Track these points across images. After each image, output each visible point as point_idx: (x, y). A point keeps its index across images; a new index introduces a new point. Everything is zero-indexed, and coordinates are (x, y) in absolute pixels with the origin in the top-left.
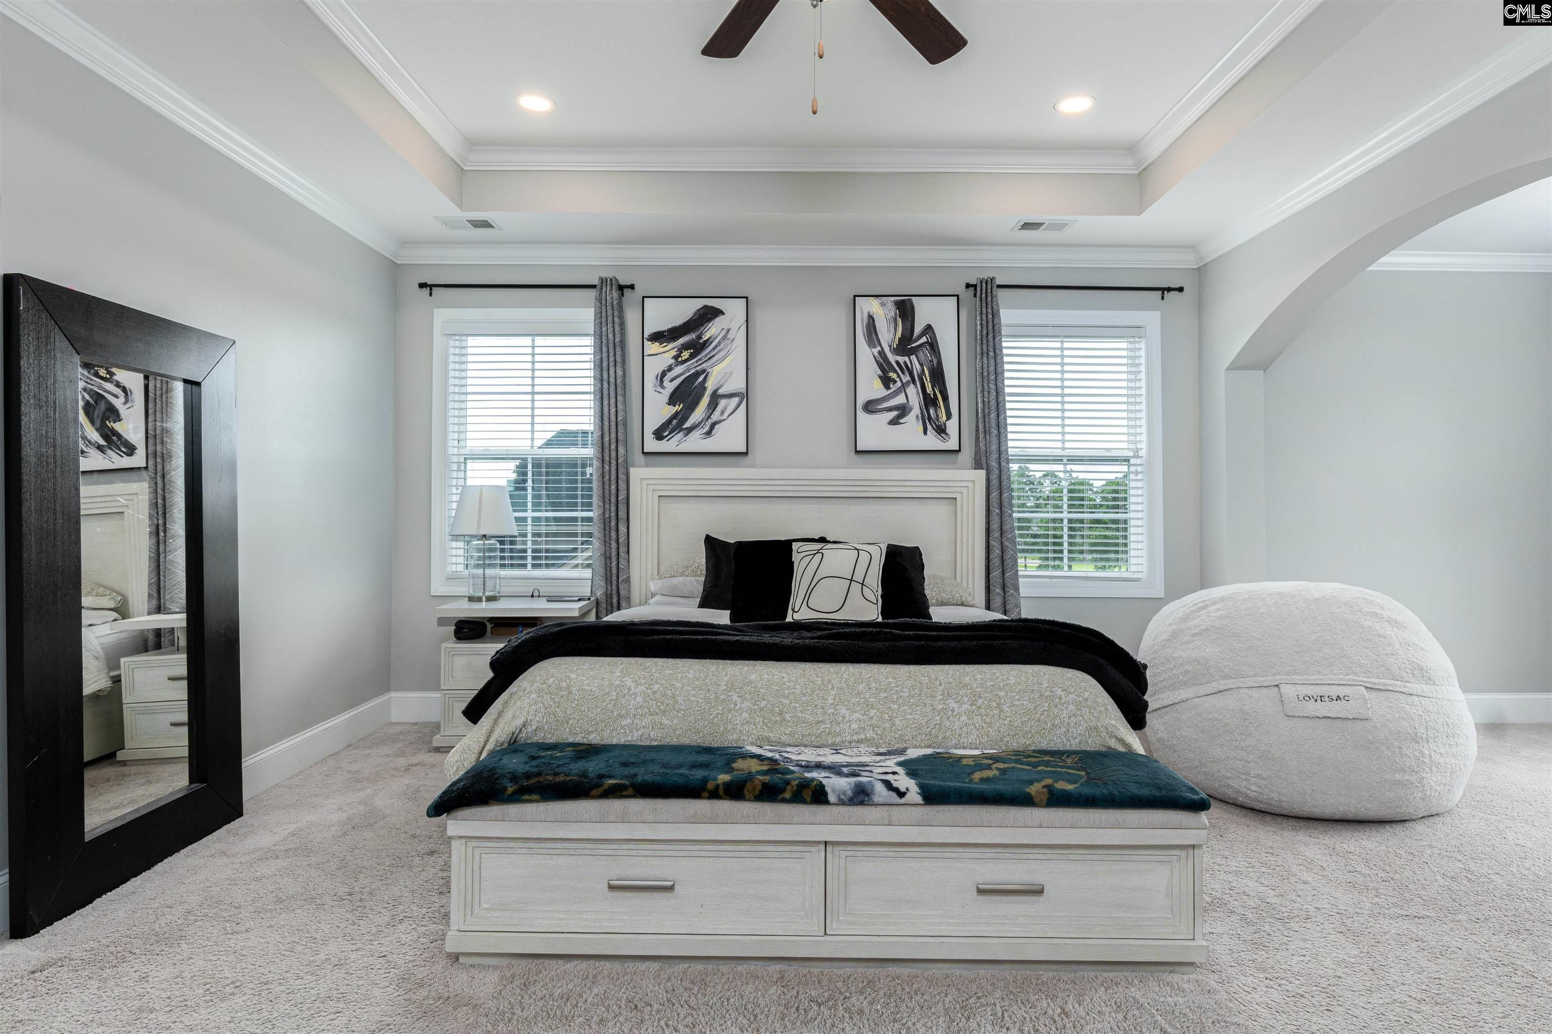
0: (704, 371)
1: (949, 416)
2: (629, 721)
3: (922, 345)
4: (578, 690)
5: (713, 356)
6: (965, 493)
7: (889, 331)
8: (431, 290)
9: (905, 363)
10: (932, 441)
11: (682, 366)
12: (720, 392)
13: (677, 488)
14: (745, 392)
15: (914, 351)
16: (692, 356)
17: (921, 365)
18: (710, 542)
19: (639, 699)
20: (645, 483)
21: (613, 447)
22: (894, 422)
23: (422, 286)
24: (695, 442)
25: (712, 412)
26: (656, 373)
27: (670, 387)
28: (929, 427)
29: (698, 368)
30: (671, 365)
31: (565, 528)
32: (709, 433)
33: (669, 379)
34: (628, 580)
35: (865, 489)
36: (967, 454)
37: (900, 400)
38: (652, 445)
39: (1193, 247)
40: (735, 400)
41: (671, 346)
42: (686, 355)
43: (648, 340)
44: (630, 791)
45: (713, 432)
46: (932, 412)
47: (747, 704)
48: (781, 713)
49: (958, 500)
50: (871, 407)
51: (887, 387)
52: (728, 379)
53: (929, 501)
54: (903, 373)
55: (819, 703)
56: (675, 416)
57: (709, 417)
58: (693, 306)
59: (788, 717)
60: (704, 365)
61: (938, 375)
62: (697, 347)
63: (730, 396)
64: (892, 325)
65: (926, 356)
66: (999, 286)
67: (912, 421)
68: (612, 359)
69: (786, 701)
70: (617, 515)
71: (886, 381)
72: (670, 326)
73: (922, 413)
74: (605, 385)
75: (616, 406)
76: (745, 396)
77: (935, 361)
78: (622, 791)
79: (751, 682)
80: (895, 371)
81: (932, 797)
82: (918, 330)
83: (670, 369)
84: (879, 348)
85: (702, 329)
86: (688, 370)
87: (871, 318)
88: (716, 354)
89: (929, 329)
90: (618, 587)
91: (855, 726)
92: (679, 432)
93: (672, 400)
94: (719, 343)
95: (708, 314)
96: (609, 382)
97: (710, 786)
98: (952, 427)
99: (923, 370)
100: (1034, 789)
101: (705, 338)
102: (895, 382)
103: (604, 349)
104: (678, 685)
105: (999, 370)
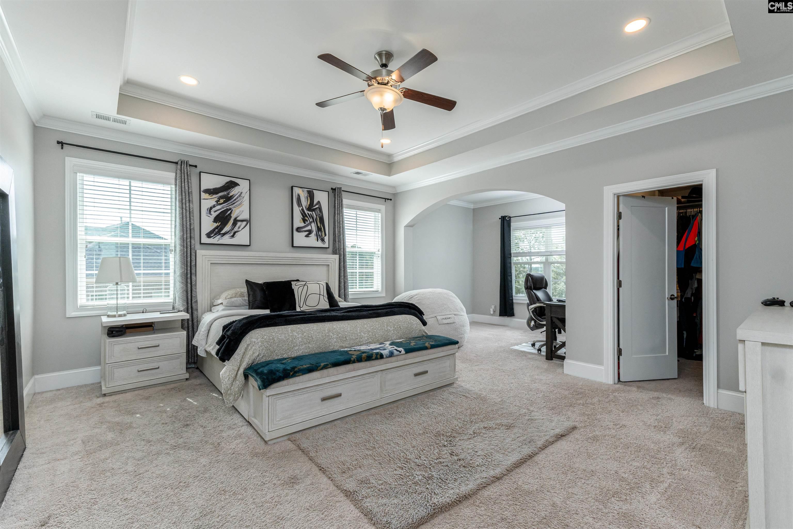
0: (230, 209)
1: (325, 235)
2: (297, 348)
3: (316, 208)
4: (277, 339)
5: (235, 203)
6: (332, 263)
7: (305, 201)
8: (62, 145)
9: (311, 214)
10: (319, 244)
11: (220, 206)
12: (238, 219)
13: (220, 259)
14: (249, 220)
15: (314, 210)
16: (224, 202)
17: (316, 216)
18: (248, 282)
19: (300, 339)
20: (204, 257)
21: (189, 240)
22: (307, 236)
23: (58, 142)
24: (226, 240)
25: (234, 227)
26: (207, 208)
27: (214, 215)
28: (319, 239)
29: (228, 207)
30: (215, 205)
31: (154, 278)
32: (233, 236)
33: (214, 211)
34: (196, 302)
35: (298, 261)
36: (331, 249)
37: (309, 228)
38: (205, 240)
39: (394, 187)
40: (244, 223)
41: (214, 196)
42: (222, 201)
43: (203, 192)
44: (330, 366)
45: (235, 236)
46: (320, 233)
47: (335, 336)
48: (345, 337)
49: (330, 266)
50: (299, 230)
51: (305, 223)
52: (241, 213)
53: (320, 266)
54: (310, 218)
55: (356, 332)
56: (217, 228)
57: (233, 229)
58: (226, 180)
59: (348, 338)
60: (230, 206)
61: (322, 220)
62: (228, 199)
63: (242, 221)
64: (306, 199)
65: (318, 212)
66: (343, 191)
67: (313, 235)
68: (187, 199)
69: (346, 333)
70: (191, 272)
71: (304, 221)
72: (214, 187)
73: (316, 233)
74: (184, 211)
75: (190, 221)
76: (248, 221)
77: (321, 215)
78: (327, 366)
79: (335, 328)
80: (307, 217)
81: (408, 351)
82: (315, 202)
83: (214, 206)
84: (302, 208)
85: (230, 190)
86: (223, 208)
87: (299, 195)
88: (236, 202)
89: (319, 202)
90: (191, 304)
91: (366, 338)
92: (218, 235)
93: (216, 220)
94: (237, 198)
95: (231, 185)
96: (186, 210)
97: (352, 359)
98: (326, 239)
99: (317, 218)
100: (427, 345)
101: (231, 195)
102: (307, 221)
103: (184, 194)
104: (312, 332)
105: (343, 221)
